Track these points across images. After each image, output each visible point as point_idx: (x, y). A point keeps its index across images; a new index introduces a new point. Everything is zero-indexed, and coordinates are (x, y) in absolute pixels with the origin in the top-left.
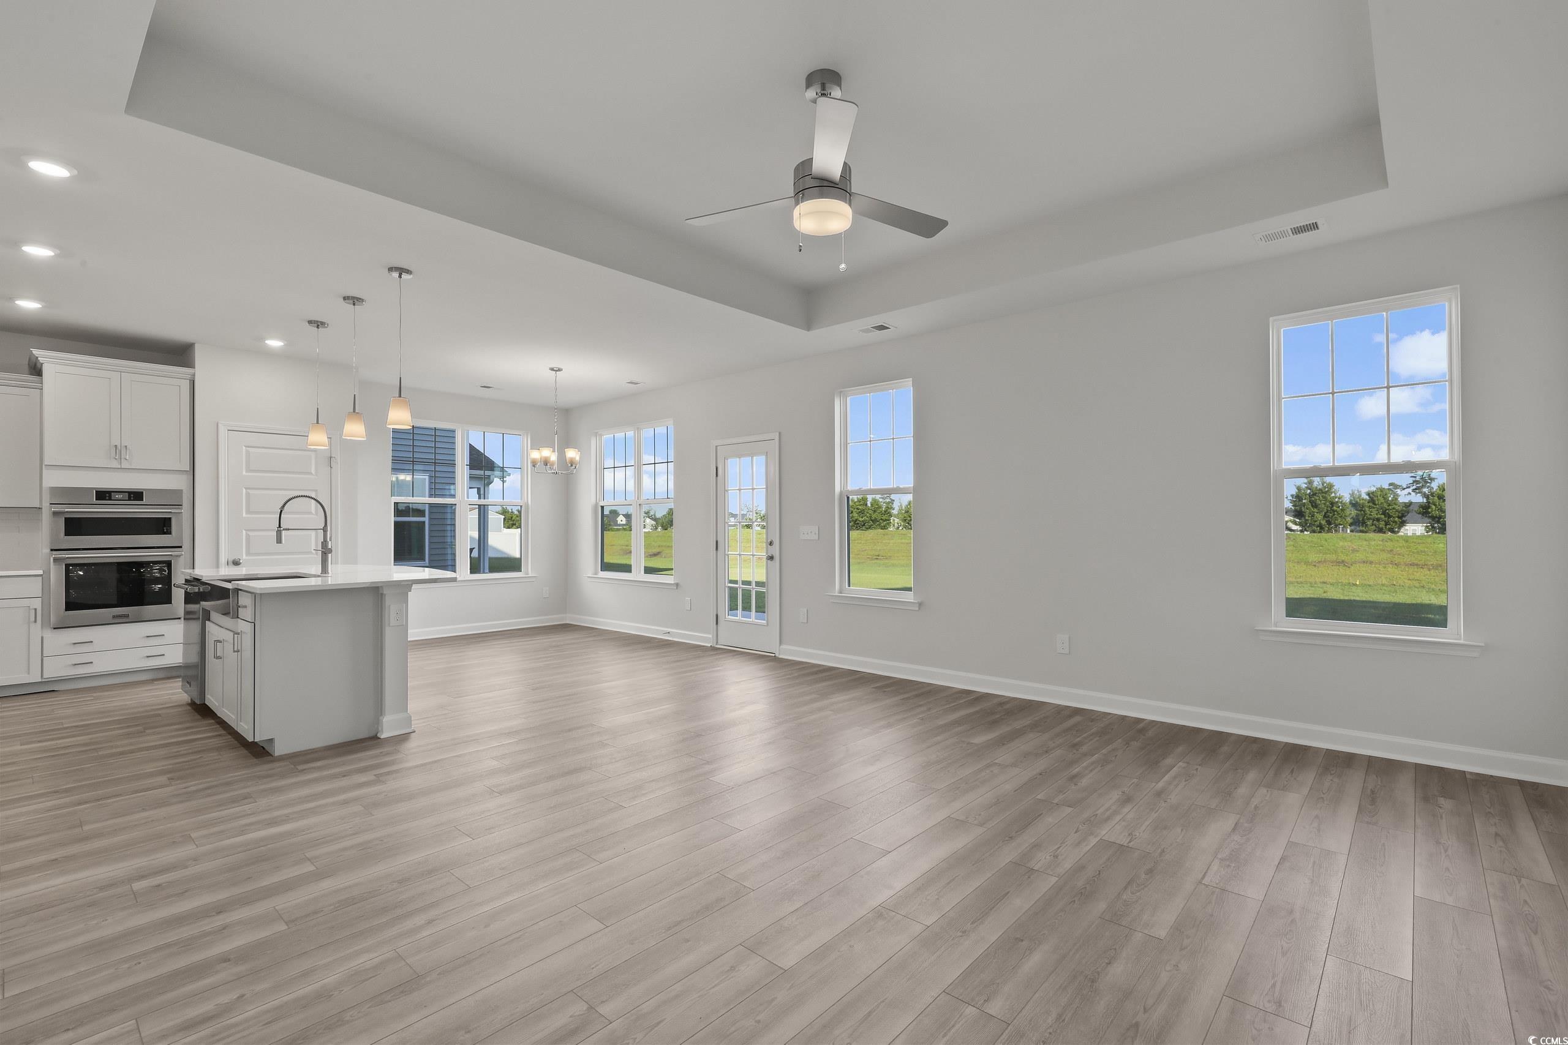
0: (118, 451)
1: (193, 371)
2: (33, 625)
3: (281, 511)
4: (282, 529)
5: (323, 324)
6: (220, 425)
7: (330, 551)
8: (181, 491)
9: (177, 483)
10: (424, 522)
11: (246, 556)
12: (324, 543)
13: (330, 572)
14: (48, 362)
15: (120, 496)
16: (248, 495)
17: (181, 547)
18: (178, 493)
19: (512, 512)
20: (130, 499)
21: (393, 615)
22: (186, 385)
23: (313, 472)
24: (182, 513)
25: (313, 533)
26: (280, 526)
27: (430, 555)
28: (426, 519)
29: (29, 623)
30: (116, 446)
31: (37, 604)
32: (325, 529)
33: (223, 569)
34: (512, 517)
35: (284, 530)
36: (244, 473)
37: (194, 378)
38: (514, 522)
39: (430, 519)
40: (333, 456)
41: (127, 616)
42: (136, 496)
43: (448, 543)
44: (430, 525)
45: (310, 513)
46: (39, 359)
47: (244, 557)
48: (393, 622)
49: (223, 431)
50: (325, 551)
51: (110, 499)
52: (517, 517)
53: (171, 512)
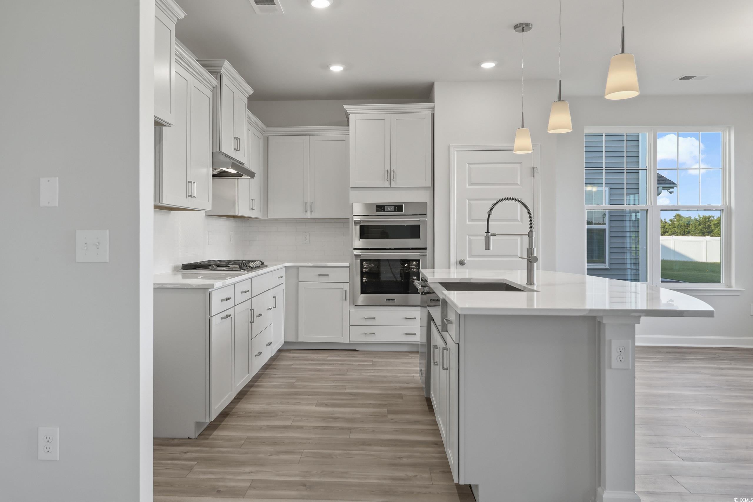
0: (389, 174)
1: (433, 105)
2: (344, 302)
3: (489, 215)
4: (490, 234)
5: (527, 24)
6: (451, 147)
7: (536, 259)
8: (425, 204)
9: (422, 197)
10: (604, 230)
11: (469, 257)
12: (530, 250)
13: (535, 282)
14: (353, 113)
15: (390, 209)
16: (470, 205)
17: (425, 249)
18: (424, 205)
19: (665, 222)
20: (395, 211)
21: (615, 354)
22: (429, 116)
23: (519, 182)
24: (426, 221)
25: (518, 238)
26: (488, 232)
27: (610, 258)
28: (606, 227)
29: (343, 300)
30: (388, 170)
31: (346, 287)
32: (530, 235)
33: (453, 270)
34: (665, 226)
35: (491, 235)
36: (467, 186)
37: (434, 112)
38: (667, 230)
39: (610, 226)
40: (535, 167)
41: (393, 301)
42: (399, 208)
43: (627, 249)
44: (610, 232)
45: (516, 220)
46: (348, 111)
47: (467, 259)
48: (615, 363)
49: (452, 151)
50: (531, 260)
51: (384, 211)
52: (670, 226)
53: (419, 221)
